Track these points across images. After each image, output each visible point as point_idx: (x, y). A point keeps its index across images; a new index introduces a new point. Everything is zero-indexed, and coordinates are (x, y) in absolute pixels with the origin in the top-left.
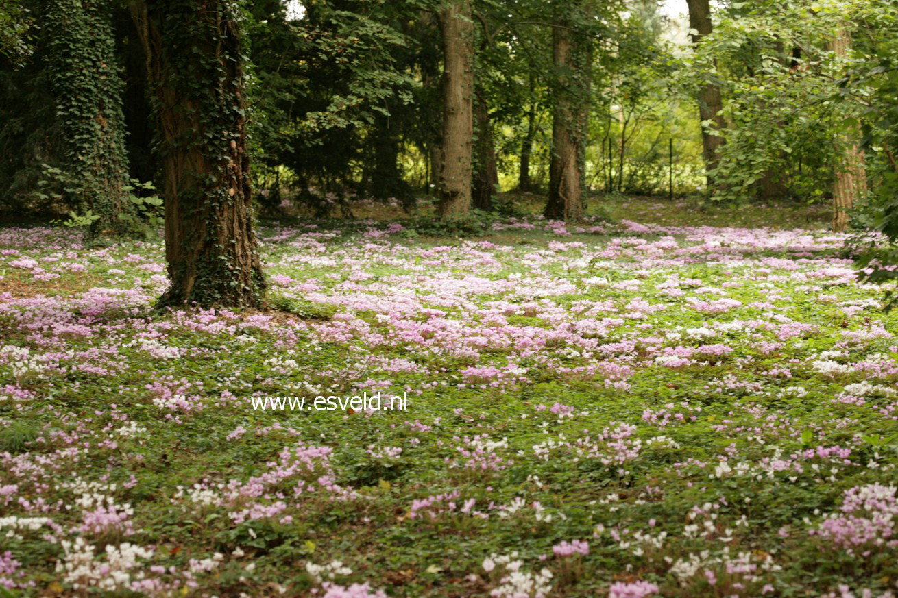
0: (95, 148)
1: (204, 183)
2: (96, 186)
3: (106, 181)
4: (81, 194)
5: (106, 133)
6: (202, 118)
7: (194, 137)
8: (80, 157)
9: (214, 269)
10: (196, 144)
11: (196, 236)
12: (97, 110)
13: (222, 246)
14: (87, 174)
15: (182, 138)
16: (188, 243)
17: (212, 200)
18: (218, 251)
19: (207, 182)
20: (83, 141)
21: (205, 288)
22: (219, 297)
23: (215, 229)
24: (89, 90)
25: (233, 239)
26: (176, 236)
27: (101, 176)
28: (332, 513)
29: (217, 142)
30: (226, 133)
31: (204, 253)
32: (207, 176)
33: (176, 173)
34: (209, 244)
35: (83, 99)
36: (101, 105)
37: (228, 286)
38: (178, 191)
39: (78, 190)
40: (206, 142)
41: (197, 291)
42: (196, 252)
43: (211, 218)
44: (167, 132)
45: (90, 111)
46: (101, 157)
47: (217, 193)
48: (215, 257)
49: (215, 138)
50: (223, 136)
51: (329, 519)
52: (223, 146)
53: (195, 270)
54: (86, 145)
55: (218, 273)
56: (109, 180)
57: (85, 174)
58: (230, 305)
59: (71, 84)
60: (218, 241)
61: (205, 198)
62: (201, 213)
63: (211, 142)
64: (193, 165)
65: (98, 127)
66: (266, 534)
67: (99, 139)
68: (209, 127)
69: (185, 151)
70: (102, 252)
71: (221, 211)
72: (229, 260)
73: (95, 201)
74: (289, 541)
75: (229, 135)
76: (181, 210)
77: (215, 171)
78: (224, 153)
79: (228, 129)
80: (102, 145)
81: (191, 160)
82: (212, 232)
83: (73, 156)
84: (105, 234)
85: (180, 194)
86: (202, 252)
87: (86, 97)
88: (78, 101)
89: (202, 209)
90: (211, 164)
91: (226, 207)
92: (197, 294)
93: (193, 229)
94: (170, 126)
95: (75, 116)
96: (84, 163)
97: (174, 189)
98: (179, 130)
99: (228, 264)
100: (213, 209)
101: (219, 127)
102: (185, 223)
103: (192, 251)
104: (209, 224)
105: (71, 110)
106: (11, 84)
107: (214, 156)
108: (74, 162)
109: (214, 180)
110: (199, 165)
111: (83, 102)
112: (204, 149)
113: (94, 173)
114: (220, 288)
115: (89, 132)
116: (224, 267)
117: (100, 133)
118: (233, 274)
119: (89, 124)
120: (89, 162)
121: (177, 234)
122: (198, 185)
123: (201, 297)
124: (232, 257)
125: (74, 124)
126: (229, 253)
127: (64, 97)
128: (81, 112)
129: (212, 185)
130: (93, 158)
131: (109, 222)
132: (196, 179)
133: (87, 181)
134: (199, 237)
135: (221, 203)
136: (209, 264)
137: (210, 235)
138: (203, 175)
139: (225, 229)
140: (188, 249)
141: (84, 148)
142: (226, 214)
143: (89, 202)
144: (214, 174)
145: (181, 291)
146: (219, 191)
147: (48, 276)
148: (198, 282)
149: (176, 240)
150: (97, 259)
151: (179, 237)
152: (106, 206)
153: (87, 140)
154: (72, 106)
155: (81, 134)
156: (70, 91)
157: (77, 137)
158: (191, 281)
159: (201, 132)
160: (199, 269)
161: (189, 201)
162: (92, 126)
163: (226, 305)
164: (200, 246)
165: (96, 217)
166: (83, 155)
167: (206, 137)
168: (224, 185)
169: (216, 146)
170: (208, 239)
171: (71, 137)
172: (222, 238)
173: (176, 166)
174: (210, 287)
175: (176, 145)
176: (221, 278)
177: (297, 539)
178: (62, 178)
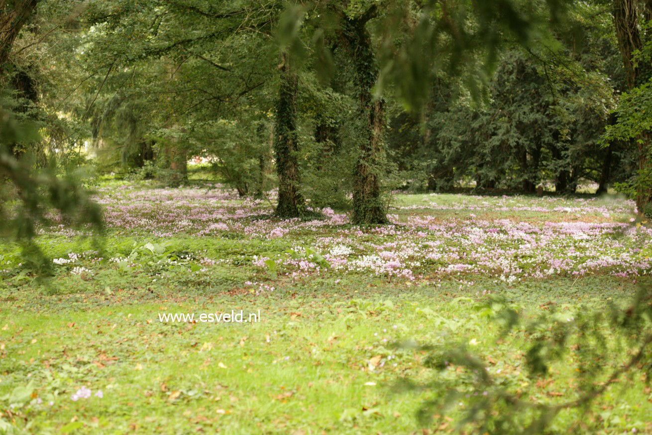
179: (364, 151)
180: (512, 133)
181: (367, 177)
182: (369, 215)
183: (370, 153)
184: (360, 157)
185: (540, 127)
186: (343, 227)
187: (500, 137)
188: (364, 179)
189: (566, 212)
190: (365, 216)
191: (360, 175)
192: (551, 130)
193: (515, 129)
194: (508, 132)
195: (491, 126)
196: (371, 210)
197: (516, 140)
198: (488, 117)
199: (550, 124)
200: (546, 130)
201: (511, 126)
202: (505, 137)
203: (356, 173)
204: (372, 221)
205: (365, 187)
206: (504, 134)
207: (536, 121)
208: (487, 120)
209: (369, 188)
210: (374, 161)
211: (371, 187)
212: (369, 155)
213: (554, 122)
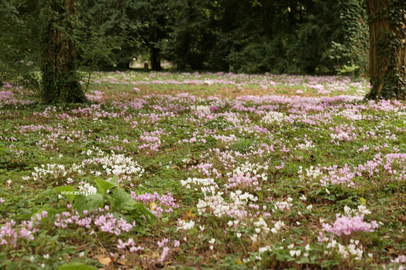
0: (358, 34)
1: (389, 36)
2: (358, 53)
3: (363, 51)
4: (351, 57)
5: (364, 27)
6: (389, 2)
7: (384, 12)
8: (351, 39)
9: (393, 81)
10: (385, 16)
11: (384, 63)
12: (359, 16)
13: (397, 69)
14: (354, 47)
15: (379, 13)
16: (380, 67)
17: (393, 45)
18: (395, 71)
19: (391, 36)
20: (352, 31)
21: (388, 90)
22: (395, 95)
23: (394, 60)
24: (356, 6)
25: (403, 65)
26: (375, 64)
27: (361, 48)
28: (388, 186)
29: (396, 15)
30: (401, 10)
31: (388, 72)
32: (391, 33)
33: (375, 31)
34: (391, 68)
35: (353, 10)
36: (362, 13)
37: (400, 90)
38: (376, 40)
39: (349, 55)
40: (391, 15)
41: (384, 92)
42: (384, 72)
43: (392, 54)
44: (371, 10)
45: (356, 16)
46: (361, 38)
47: (396, 41)
48: (394, 74)
49: (395, 13)
50: (400, 12)
51: (386, 189)
52: (400, 17)
53: (383, 81)
54: (354, 33)
55: (395, 83)
56: (365, 50)
57: (353, 47)
58: (401, 99)
59: (347, 3)
60: (395, 66)
61: (389, 43)
62: (387, 52)
63: (393, 15)
64: (384, 27)
65: (360, 24)
66: (337, 193)
67: (360, 30)
68: (392, 7)
69: (380, 20)
70: (358, 83)
71: (398, 51)
72: (401, 76)
73: (358, 60)
74: (351, 198)
75: (403, 12)
76: (377, 50)
77: (395, 30)
78: (400, 21)
79: (402, 9)
80: (361, 33)
81: (383, 25)
82: (393, 61)
83: (348, 38)
84: (362, 76)
85: (377, 42)
86: (387, 72)
87: (355, 9)
88: (350, 11)
89: (388, 49)
90: (393, 26)
91: (400, 49)
92: (383, 94)
93: (383, 60)
94: (373, 7)
95: (349, 19)
96: (353, 41)
97: (374, 40)
98: (378, 9)
99: (400, 78)
100: (393, 50)
101: (397, 7)
102: (379, 57)
103: (382, 72)
104: (391, 57)
105: (347, 15)
106: (325, 8)
107: (395, 22)
108: (348, 41)
109: (394, 34)
110: (387, 27)
111: (353, 12)
112: (389, 18)
113: (357, 46)
114: (396, 91)
115: (355, 26)
116: (398, 80)
117: (361, 27)
118: (403, 84)
119: (355, 22)
120: (355, 41)
121: (375, 62)
122: (386, 37)
123: (385, 95)
124: (402, 75)
125: (348, 22)
126: (401, 72)
127: (344, 9)
128: (352, 16)
129: (393, 37)
130: (357, 39)
131: (364, 70)
132: (385, 34)
133: (354, 50)
134: (386, 64)
135: (397, 47)
136: (390, 78)
137: (391, 63)
138: (389, 32)
139: (400, 60)
140: (380, 70)
141: (352, 34)
142: (400, 52)
143: (355, 61)
144: (394, 32)
145: (376, 92)
146: (397, 41)
147: (325, 92)
148: (384, 87)
149: (375, 66)
150: (355, 86)
151: (376, 64)
152: (363, 62)
153: (354, 30)
154: (347, 14)
155: (352, 27)
156: (347, 6)
157: (349, 29)
158: (381, 87)
159: (388, 9)
160: (385, 81)
161: (381, 45)
162: (357, 23)
163: (398, 99)
164: (386, 68)
165: (357, 67)
166: (352, 37)
167: (391, 12)
168: (400, 38)
169: (396, 17)
170: (390, 65)
171: (347, 29)
172: (398, 65)
173: (375, 27)
174: (390, 90)
175: (375, 17)
176: (397, 85)
177: (356, 196)
178: (341, 49)
179: (57, 13)
180: (123, 18)
181: (61, 44)
182: (64, 92)
183: (64, 14)
184: (53, 20)
185: (146, 13)
186: (33, 107)
187: (113, 21)
188: (57, 47)
189: (206, 84)
190: (59, 93)
191: (52, 43)
192: (156, 15)
193: (126, 15)
194: (119, 17)
195: (105, 13)
196: (66, 86)
197: (127, 23)
198: (102, 5)
199: (154, 10)
200: (151, 15)
201: (122, 12)
202: (117, 22)
203: (47, 41)
204: (69, 100)
205: (58, 58)
206: (116, 19)
207: (143, 7)
208: (101, 7)
209: (63, 58)
210: (69, 25)
211: (66, 57)
212: (63, 18)
213: (158, 9)
